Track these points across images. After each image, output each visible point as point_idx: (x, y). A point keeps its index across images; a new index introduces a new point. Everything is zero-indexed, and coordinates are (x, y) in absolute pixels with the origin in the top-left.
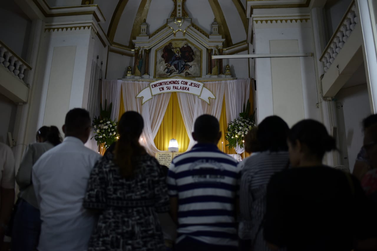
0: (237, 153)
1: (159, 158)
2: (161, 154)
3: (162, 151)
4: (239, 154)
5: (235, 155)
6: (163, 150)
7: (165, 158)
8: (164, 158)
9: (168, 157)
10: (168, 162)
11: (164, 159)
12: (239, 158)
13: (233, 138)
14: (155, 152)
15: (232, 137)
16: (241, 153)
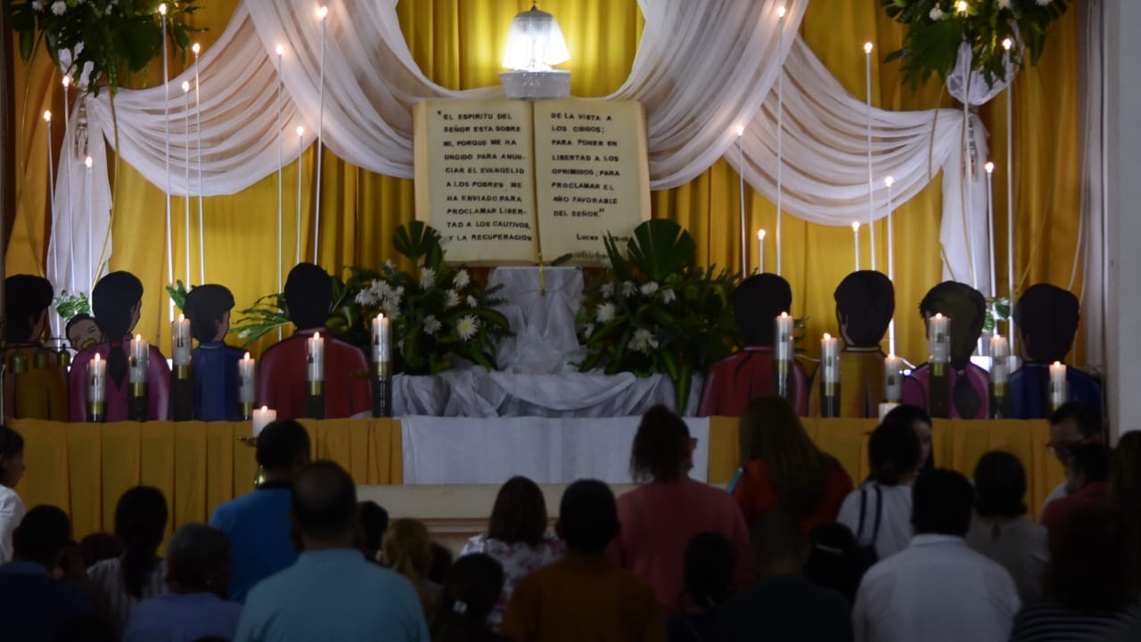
0: (957, 105)
1: (447, 144)
2: (455, 116)
3: (457, 94)
4: (972, 108)
5: (940, 110)
6: (462, 88)
7: (484, 143)
8: (475, 143)
9: (503, 136)
10: (506, 170)
11: (475, 150)
12: (972, 133)
13: (939, 21)
14: (411, 99)
15: (936, 14)
16: (983, 101)
